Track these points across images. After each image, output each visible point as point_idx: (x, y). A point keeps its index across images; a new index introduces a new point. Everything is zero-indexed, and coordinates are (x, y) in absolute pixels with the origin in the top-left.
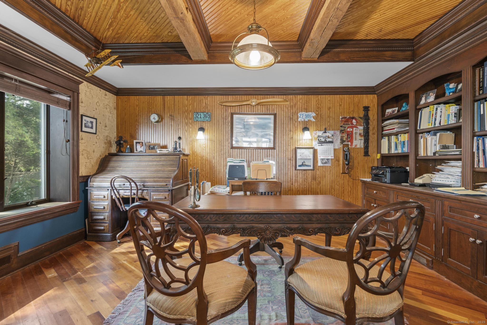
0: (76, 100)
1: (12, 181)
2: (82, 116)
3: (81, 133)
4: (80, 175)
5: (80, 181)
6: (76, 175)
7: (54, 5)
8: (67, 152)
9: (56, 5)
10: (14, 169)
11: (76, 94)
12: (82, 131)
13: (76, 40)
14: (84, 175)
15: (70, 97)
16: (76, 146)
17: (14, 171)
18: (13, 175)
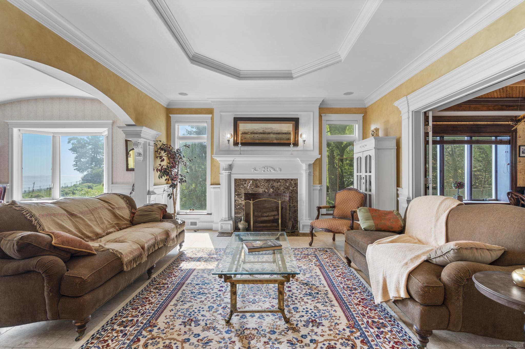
0: (514, 137)
1: (483, 192)
2: (520, 146)
3: (518, 159)
4: (518, 186)
5: (518, 190)
6: (514, 186)
7: (495, 98)
8: (508, 171)
9: (495, 97)
10: (484, 182)
11: (514, 133)
12: (519, 156)
13: (510, 106)
14: (521, 186)
15: (510, 136)
16: (514, 167)
17: (484, 184)
18: (484, 187)
